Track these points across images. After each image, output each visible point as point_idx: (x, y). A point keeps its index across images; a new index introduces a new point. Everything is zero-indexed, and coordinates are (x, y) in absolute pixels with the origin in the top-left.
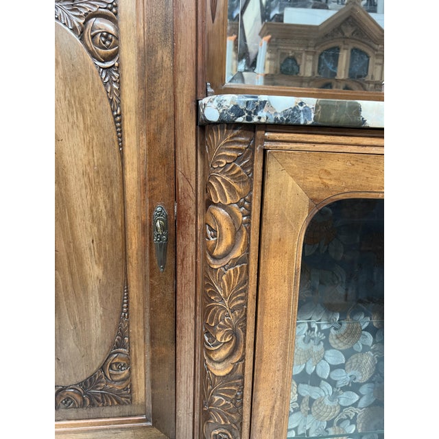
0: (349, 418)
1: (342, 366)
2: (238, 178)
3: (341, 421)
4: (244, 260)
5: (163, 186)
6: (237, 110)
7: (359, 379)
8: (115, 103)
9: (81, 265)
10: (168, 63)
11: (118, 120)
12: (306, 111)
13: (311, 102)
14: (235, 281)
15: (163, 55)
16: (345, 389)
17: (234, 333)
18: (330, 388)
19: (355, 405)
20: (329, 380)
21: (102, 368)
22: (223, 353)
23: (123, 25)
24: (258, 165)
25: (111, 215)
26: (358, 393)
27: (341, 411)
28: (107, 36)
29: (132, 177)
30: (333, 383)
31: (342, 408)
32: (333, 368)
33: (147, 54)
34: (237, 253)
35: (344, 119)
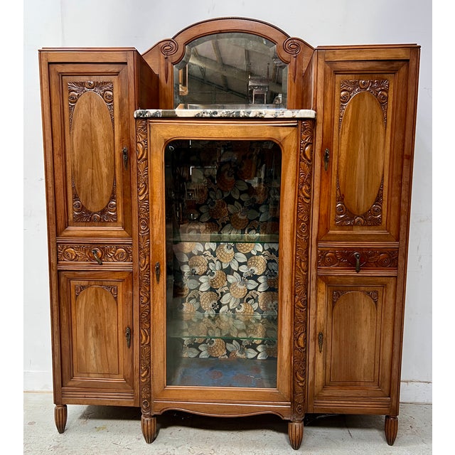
0: (253, 298)
1: (245, 263)
2: (143, 133)
3: (248, 299)
4: (146, 159)
5: (126, 140)
6: (140, 114)
7: (256, 272)
8: (112, 116)
9: (101, 168)
10: (127, 102)
11: (113, 121)
12: (159, 113)
13: (160, 111)
14: (144, 167)
15: (126, 101)
16: (249, 278)
17: (145, 183)
18: (240, 277)
19: (256, 289)
20: (238, 272)
21: (107, 206)
22: (142, 191)
23: (115, 93)
24: (148, 129)
25: (110, 150)
26: (257, 282)
27: (248, 293)
28: (110, 96)
29: (117, 138)
30: (241, 274)
31: (249, 290)
32: (240, 264)
33: (121, 101)
34: (144, 157)
35: (170, 115)
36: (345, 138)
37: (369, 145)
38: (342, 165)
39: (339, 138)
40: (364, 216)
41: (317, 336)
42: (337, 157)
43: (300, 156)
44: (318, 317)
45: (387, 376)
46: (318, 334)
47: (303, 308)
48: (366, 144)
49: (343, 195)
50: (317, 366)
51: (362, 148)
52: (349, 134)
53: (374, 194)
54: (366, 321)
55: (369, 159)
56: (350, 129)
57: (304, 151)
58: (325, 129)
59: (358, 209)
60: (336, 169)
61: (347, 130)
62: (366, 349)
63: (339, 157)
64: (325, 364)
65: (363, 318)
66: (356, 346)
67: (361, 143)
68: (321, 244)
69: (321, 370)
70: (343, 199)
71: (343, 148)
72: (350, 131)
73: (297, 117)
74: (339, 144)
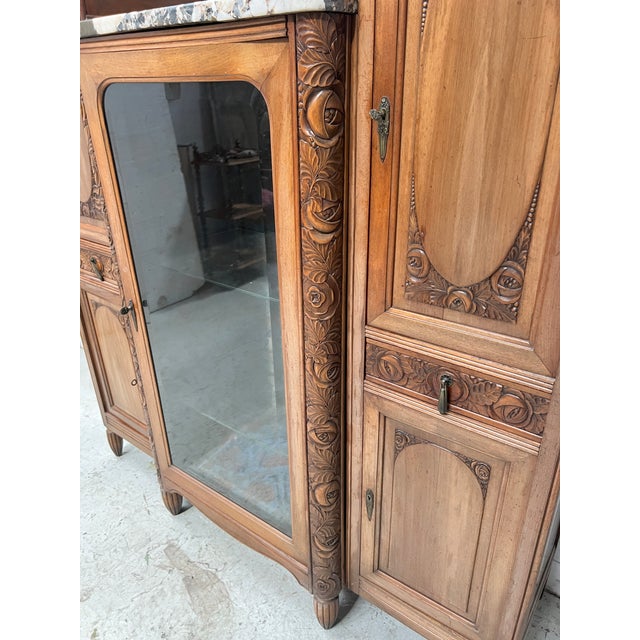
36: (434, 61)
37: (505, 83)
38: (425, 145)
39: (420, 64)
40: (473, 291)
41: (364, 493)
42: (412, 120)
43: (298, 126)
44: (366, 462)
45: (492, 619)
46: (365, 489)
47: (323, 446)
48: (496, 81)
49: (423, 230)
50: (364, 537)
51: (480, 97)
52: (447, 50)
53: (503, 240)
54: (458, 510)
55: (498, 133)
56: (449, 32)
57: (305, 112)
58: (379, 38)
59: (459, 272)
60: (410, 157)
61: (440, 35)
62: (455, 557)
63: (417, 121)
64: (378, 541)
65: (453, 502)
66: (435, 541)
67: (480, 78)
68: (371, 333)
69: (371, 544)
70: (422, 239)
71: (429, 94)
72: (448, 39)
73: (277, 11)
74: (420, 81)
